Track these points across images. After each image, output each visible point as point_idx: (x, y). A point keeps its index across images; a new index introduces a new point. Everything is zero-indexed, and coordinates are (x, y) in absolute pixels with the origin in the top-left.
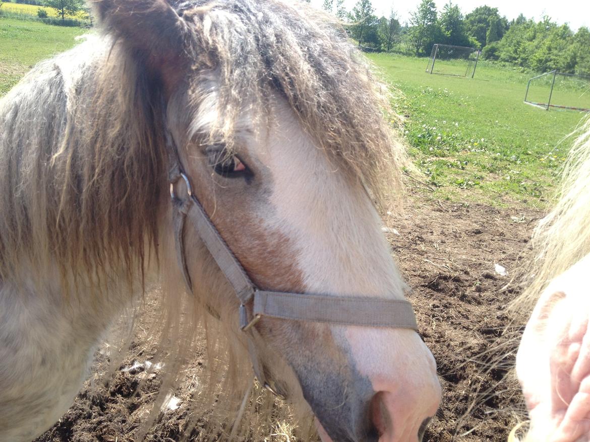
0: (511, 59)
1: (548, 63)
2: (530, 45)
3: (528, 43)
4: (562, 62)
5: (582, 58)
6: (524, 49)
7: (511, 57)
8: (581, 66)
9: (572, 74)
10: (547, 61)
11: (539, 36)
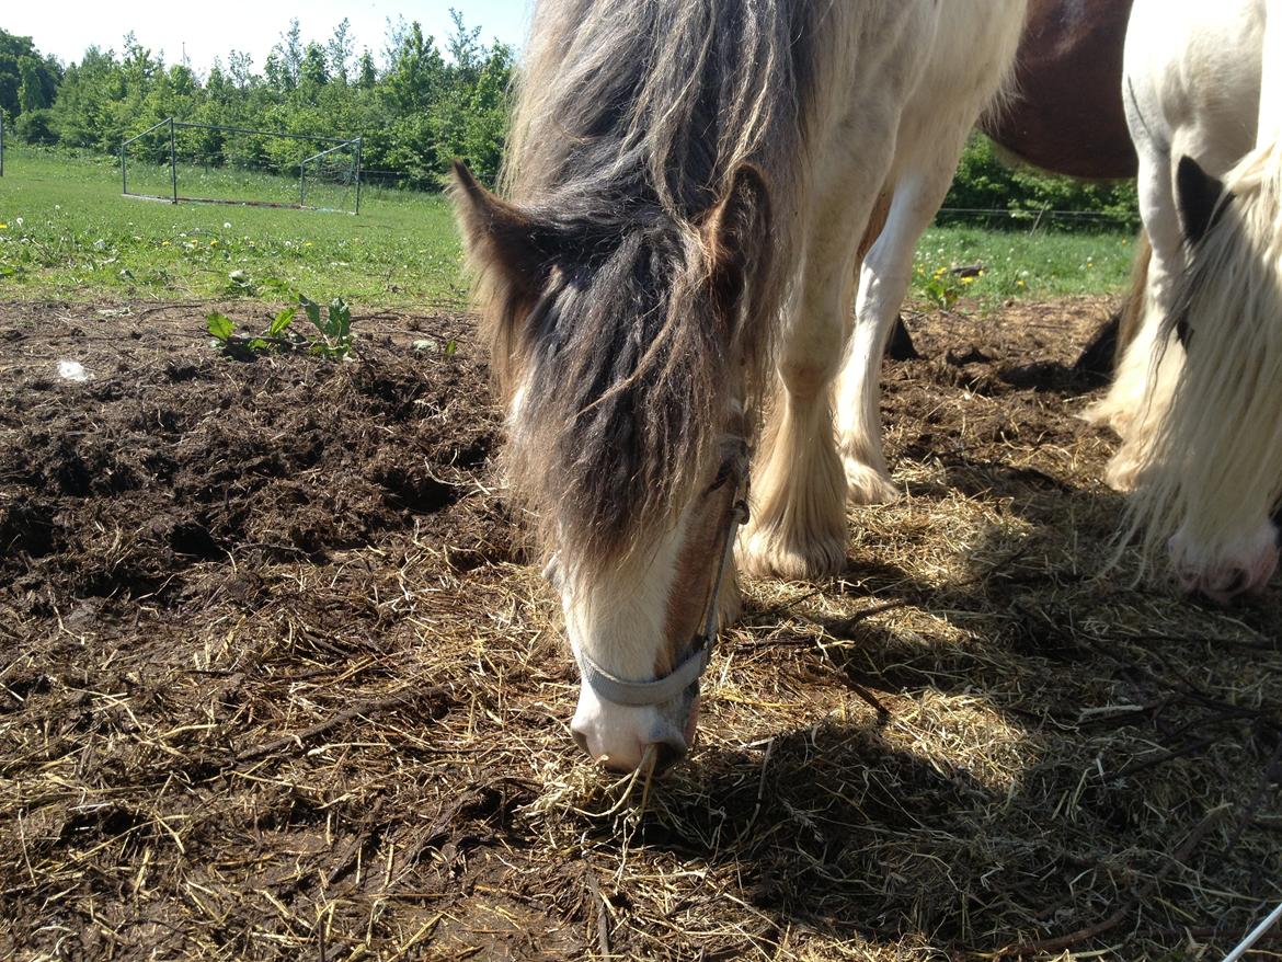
0: (88, 140)
1: (168, 144)
2: (120, 109)
3: (113, 105)
4: (194, 139)
5: (232, 131)
6: (108, 116)
7: (82, 136)
8: (233, 146)
9: (219, 162)
10: (162, 140)
11: (133, 87)
